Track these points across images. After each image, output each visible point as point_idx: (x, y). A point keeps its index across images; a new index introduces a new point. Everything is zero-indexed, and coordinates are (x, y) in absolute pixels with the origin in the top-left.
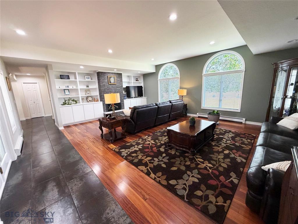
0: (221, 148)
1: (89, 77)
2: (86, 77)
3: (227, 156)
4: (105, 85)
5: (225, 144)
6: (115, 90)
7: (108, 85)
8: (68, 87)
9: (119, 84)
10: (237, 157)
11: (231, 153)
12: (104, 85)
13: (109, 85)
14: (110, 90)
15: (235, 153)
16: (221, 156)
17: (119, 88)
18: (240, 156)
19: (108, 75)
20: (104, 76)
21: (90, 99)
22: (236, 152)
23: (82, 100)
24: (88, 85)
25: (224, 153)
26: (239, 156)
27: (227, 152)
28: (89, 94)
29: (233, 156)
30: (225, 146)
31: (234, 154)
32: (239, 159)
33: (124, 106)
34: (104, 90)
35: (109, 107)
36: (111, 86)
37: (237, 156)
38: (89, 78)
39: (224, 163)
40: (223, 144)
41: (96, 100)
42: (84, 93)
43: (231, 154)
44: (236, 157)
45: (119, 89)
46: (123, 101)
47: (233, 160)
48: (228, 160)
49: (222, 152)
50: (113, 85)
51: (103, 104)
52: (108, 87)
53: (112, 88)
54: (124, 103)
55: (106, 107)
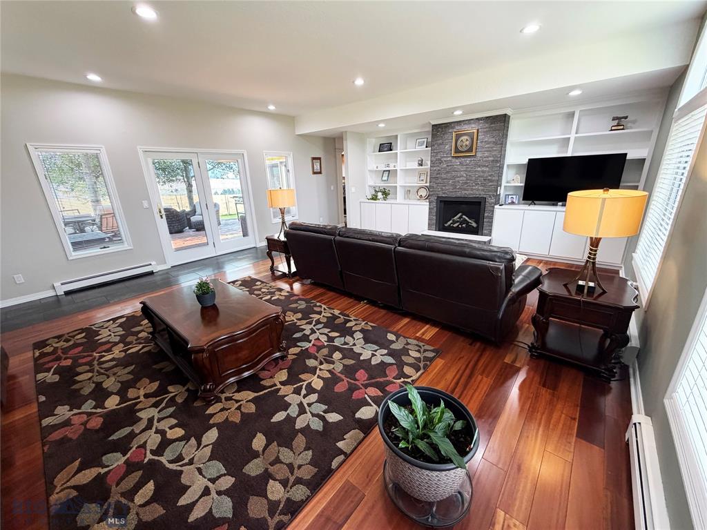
0: (139, 397)
1: (424, 142)
2: (419, 142)
3: (100, 394)
4: (442, 159)
5: (151, 421)
6: (470, 174)
7: (449, 159)
8: (388, 166)
9: (486, 154)
10: (72, 413)
11: (99, 410)
12: (439, 160)
13: (454, 160)
14: (454, 174)
15: (87, 422)
16: (110, 383)
17: (484, 169)
18: (67, 423)
19: (453, 131)
20: (444, 134)
21: (422, 192)
22: (88, 427)
23: (407, 194)
24: (420, 160)
25: (116, 394)
26: (69, 419)
27: (112, 403)
28: (422, 180)
29: (88, 406)
30: (140, 414)
31: (89, 414)
32: (63, 412)
33: (490, 226)
34: (437, 174)
36: (458, 162)
37: (77, 417)
38: (422, 144)
39: (90, 379)
40: (153, 412)
42: (416, 178)
43: (95, 407)
44: (76, 411)
45: (483, 172)
47: (75, 400)
48: (87, 391)
49: (122, 393)
50: (466, 159)
51: (430, 209)
52: (448, 166)
53: (459, 167)
54: (491, 218)
55: (435, 218)
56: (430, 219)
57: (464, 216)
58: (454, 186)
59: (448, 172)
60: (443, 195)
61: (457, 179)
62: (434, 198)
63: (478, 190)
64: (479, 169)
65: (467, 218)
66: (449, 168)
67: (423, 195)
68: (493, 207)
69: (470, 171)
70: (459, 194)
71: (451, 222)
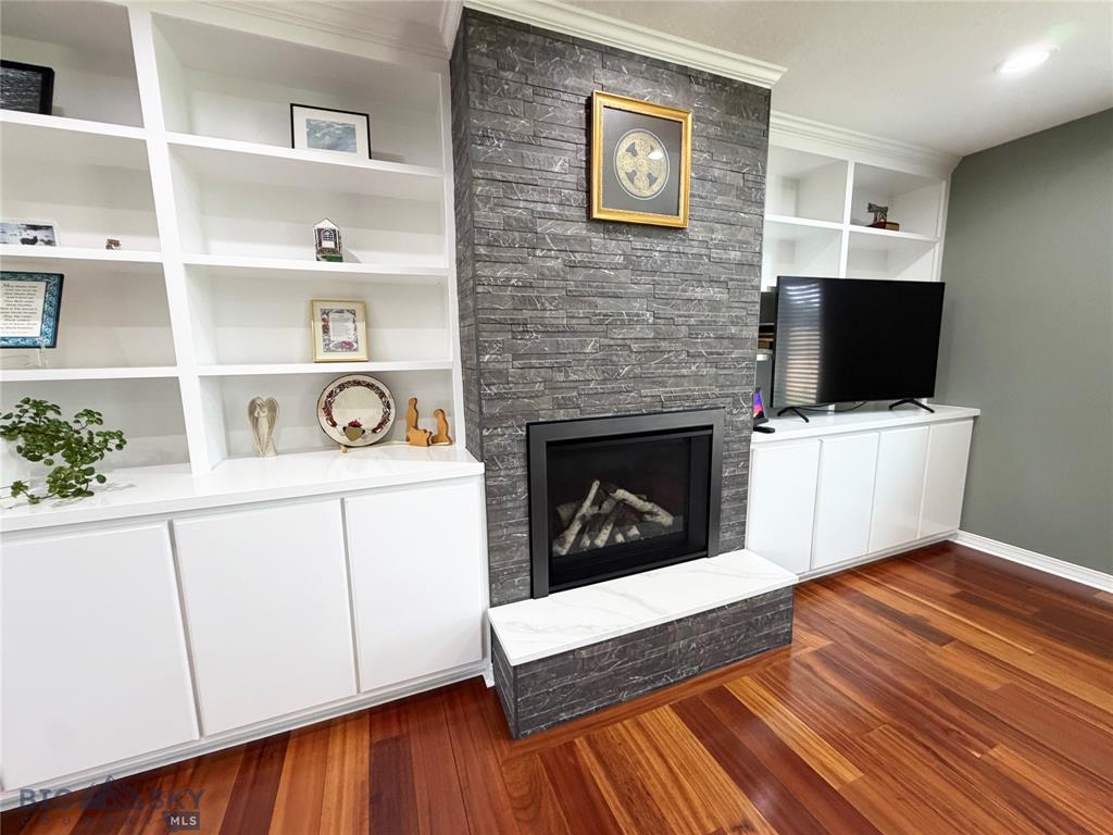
1: (350, 131)
2: (313, 129)
4: (544, 227)
6: (669, 311)
7: (578, 229)
9: (719, 235)
12: (526, 227)
13: (597, 239)
14: (601, 305)
17: (713, 292)
19: (587, 85)
21: (361, 408)
23: (255, 421)
24: (334, 235)
28: (347, 346)
33: (743, 510)
35: (564, 512)
36: (614, 249)
38: (341, 141)
41: (427, 423)
45: (715, 305)
46: (746, 456)
50: (648, 242)
51: (490, 493)
52: (572, 266)
53: (624, 276)
54: (742, 481)
55: (522, 534)
56: (494, 548)
57: (621, 494)
58: (606, 364)
59: (573, 297)
60: (561, 415)
61: (619, 334)
62: (509, 437)
63: (697, 378)
64: (699, 293)
65: (632, 498)
66: (581, 274)
67: (368, 424)
68: (748, 440)
69: (667, 300)
70: (628, 402)
71: (576, 527)
